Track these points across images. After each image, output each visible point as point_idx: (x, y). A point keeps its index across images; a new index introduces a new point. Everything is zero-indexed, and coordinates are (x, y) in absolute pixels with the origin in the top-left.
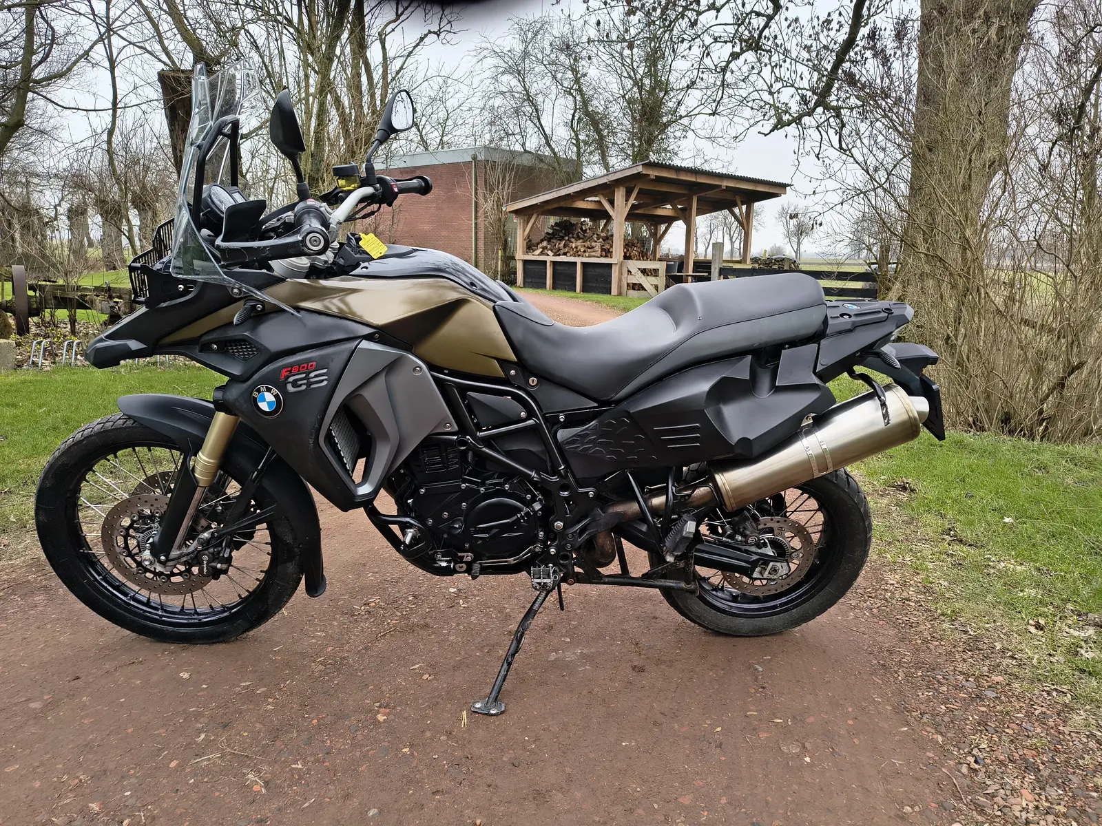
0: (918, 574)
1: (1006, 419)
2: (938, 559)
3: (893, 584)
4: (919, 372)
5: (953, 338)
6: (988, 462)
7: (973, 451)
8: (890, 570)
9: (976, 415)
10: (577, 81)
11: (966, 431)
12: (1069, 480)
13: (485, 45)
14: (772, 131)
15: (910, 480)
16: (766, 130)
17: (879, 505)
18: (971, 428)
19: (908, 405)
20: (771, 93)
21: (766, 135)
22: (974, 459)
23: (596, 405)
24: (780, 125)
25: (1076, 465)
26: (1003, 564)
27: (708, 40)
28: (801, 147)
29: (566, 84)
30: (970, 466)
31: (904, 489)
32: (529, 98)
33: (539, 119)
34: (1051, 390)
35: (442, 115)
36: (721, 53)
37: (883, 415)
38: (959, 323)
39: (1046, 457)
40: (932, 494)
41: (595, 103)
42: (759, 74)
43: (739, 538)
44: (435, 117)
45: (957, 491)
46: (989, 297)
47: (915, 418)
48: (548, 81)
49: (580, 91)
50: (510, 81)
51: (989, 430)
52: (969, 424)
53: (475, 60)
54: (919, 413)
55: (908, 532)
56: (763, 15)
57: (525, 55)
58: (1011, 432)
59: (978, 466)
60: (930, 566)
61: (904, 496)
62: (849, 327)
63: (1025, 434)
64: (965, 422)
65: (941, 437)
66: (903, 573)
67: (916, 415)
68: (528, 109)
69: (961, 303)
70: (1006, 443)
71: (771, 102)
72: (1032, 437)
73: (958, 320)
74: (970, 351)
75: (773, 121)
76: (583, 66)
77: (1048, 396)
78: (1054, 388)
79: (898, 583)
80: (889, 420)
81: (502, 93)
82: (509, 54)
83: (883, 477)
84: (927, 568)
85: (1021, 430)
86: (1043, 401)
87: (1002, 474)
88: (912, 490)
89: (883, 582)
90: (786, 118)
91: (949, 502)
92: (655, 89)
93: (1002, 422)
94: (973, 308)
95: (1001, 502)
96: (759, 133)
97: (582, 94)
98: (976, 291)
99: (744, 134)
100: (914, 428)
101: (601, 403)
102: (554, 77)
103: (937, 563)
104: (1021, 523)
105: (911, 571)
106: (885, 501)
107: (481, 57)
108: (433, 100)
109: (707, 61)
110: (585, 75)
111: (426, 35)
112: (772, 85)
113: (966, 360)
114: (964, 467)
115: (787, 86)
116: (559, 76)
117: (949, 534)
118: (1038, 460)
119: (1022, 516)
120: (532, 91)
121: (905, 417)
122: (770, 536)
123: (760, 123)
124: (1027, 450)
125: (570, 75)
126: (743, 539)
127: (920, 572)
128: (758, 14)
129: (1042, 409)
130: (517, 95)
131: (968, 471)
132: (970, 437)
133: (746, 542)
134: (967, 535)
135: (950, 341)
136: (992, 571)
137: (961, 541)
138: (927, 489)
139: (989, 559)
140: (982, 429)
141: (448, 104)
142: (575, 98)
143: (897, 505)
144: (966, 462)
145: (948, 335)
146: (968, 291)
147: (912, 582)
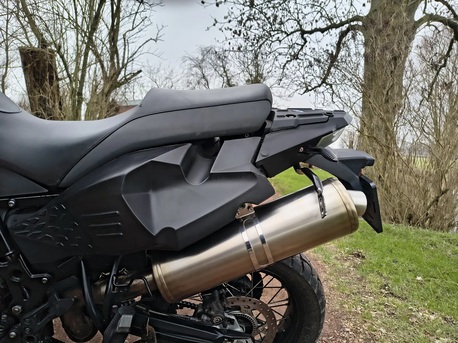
0: (366, 322)
1: (410, 218)
2: (379, 309)
3: (348, 332)
4: (359, 172)
5: (382, 177)
6: (404, 241)
7: (395, 234)
8: (347, 319)
9: (395, 215)
10: (225, 72)
11: (390, 223)
12: (449, 252)
13: (186, 55)
14: (304, 93)
15: (362, 251)
16: (302, 93)
17: (344, 266)
18: (393, 222)
19: (346, 198)
20: (304, 78)
21: (301, 95)
22: (396, 239)
23: (47, 191)
24: (307, 90)
25: (451, 243)
26: (421, 314)
27: (277, 54)
28: (316, 100)
29: (220, 72)
30: (394, 243)
31: (358, 256)
32: (204, 77)
33: (208, 85)
34: (432, 203)
35: (170, 84)
36: (283, 60)
37: (320, 207)
38: (385, 170)
39: (434, 239)
40: (374, 260)
41: (232, 80)
42: (299, 70)
43: (205, 318)
44: (167, 85)
45: (388, 259)
46: (400, 156)
47: (353, 212)
48: (213, 71)
49: (226, 76)
50: (196, 70)
51: (402, 223)
52: (392, 220)
53: (182, 61)
54: (356, 207)
55: (360, 286)
56: (299, 45)
57: (203, 60)
58: (413, 224)
59: (398, 243)
60: (373, 314)
61: (358, 261)
62: (292, 124)
63: (420, 225)
64: (390, 219)
65: (379, 229)
66: (355, 322)
67: (354, 209)
68: (203, 81)
69: (385, 160)
70: (412, 230)
71: (304, 82)
72: (424, 227)
73: (384, 169)
74: (390, 184)
75: (305, 89)
76: (228, 66)
77: (430, 206)
78: (433, 202)
79: (352, 330)
80: (325, 212)
81: (193, 75)
82: (197, 59)
83: (347, 249)
84: (371, 316)
85: (418, 224)
86: (428, 209)
87: (412, 248)
88: (363, 257)
89: (342, 330)
90: (310, 88)
91: (384, 266)
92: (258, 77)
93: (408, 219)
94: (392, 162)
95: (414, 266)
96: (299, 94)
97: (227, 77)
98: (393, 154)
99: (293, 94)
100: (353, 222)
101: (52, 190)
102: (215, 70)
103: (378, 312)
104: (426, 281)
105: (361, 320)
106: (347, 264)
107: (184, 60)
108: (167, 78)
109: (276, 63)
110: (229, 70)
111: (149, 40)
112: (304, 75)
113: (389, 187)
114: (391, 243)
115: (310, 75)
116: (217, 69)
117: (385, 289)
118: (430, 240)
119: (427, 277)
120: (206, 75)
121: (343, 210)
122: (237, 312)
123: (299, 90)
124: (424, 235)
125: (222, 69)
126: (209, 319)
127: (367, 320)
128: (297, 44)
129: (427, 213)
130: (199, 76)
131: (393, 246)
132: (393, 227)
133: (212, 321)
134: (396, 289)
135: (381, 179)
136: (415, 320)
137: (392, 294)
138: (371, 256)
139: (411, 310)
140: (398, 222)
141: (173, 80)
142: (223, 78)
143: (354, 267)
144: (392, 240)
145: (380, 175)
146: (389, 154)
147: (361, 330)
